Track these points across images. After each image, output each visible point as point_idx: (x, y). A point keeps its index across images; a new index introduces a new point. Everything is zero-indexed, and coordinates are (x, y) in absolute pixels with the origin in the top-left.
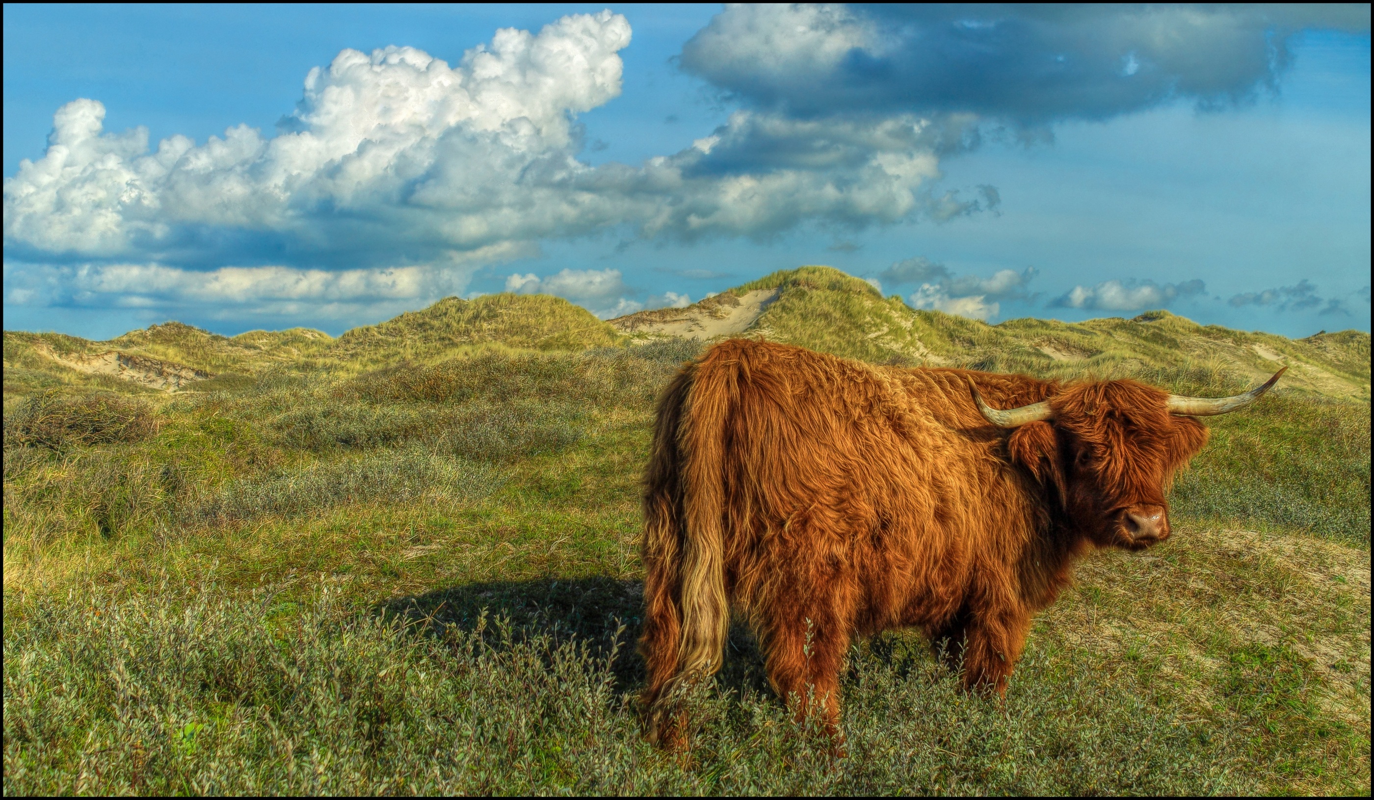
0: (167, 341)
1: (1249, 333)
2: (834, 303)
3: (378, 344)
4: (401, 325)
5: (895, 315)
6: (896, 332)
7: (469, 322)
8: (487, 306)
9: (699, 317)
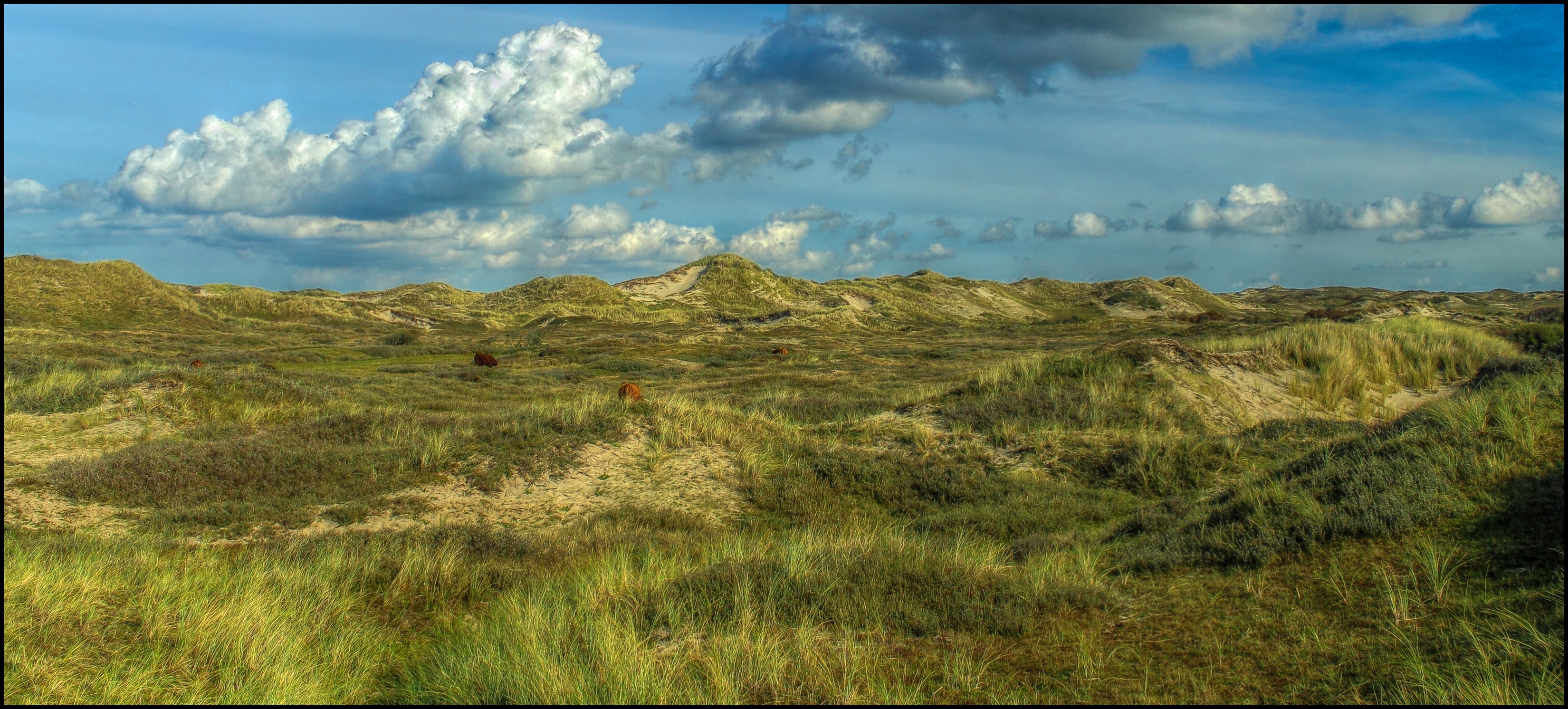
0: (408, 303)
1: (977, 281)
2: (735, 274)
3: (504, 301)
4: (515, 291)
5: (766, 279)
6: (767, 289)
7: (550, 290)
8: (558, 282)
9: (665, 281)
